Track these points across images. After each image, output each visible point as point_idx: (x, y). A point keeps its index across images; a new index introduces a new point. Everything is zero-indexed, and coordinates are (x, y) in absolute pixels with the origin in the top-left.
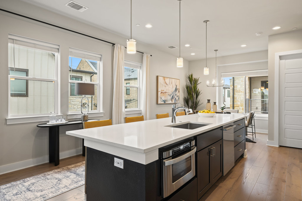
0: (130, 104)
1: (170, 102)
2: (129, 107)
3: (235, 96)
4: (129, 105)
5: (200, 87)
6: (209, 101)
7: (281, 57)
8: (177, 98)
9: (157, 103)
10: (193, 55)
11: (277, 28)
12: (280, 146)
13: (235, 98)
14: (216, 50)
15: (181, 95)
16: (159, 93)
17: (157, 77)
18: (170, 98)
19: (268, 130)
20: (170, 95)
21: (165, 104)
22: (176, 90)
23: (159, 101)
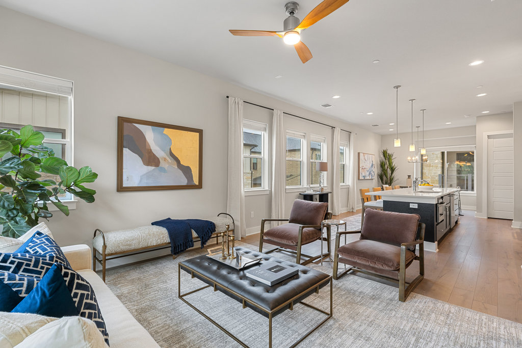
1: (368, 178)
3: (424, 171)
5: (395, 163)
6: (409, 176)
8: (373, 174)
9: (359, 179)
12: (489, 218)
13: (424, 173)
15: (376, 171)
16: (361, 169)
17: (359, 153)
18: (368, 173)
19: (476, 207)
20: (368, 171)
21: (364, 179)
22: (372, 165)
23: (360, 177)
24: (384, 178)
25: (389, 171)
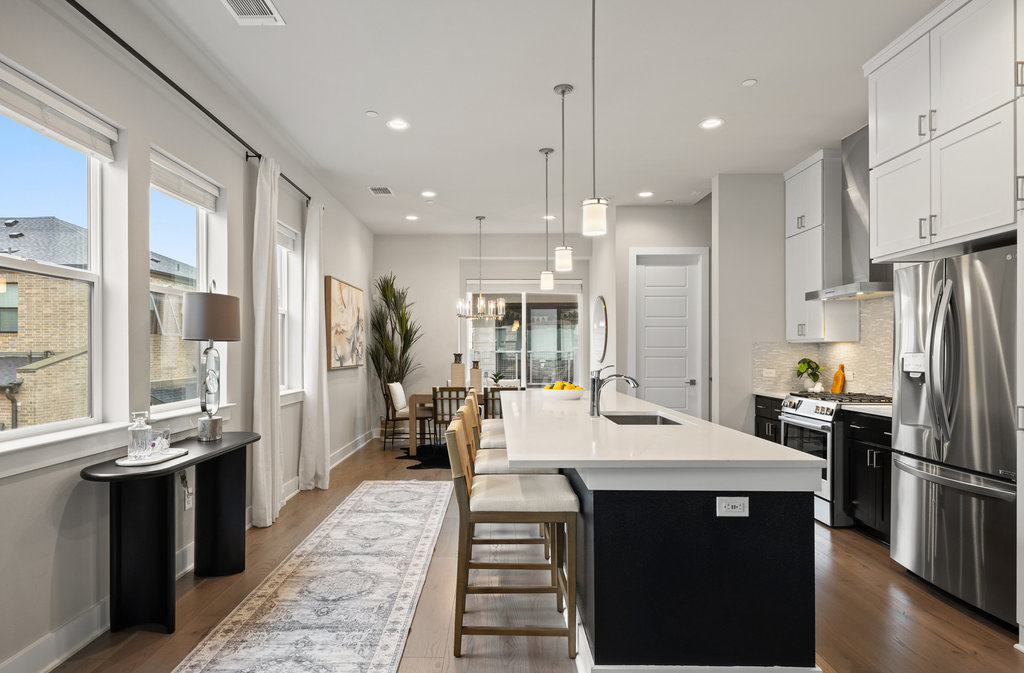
0: (38, 372)
1: (350, 362)
2: (31, 384)
4: (33, 378)
6: (458, 357)
7: (640, 260)
8: (359, 350)
9: (329, 369)
10: (412, 222)
11: (646, 195)
14: (480, 218)
15: (366, 339)
16: (333, 332)
18: (348, 348)
20: (349, 341)
21: (342, 368)
22: (358, 323)
23: (333, 360)
24: (387, 363)
25: (398, 341)
